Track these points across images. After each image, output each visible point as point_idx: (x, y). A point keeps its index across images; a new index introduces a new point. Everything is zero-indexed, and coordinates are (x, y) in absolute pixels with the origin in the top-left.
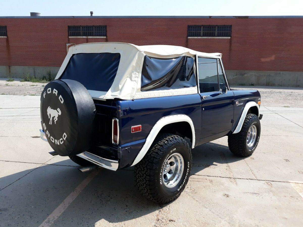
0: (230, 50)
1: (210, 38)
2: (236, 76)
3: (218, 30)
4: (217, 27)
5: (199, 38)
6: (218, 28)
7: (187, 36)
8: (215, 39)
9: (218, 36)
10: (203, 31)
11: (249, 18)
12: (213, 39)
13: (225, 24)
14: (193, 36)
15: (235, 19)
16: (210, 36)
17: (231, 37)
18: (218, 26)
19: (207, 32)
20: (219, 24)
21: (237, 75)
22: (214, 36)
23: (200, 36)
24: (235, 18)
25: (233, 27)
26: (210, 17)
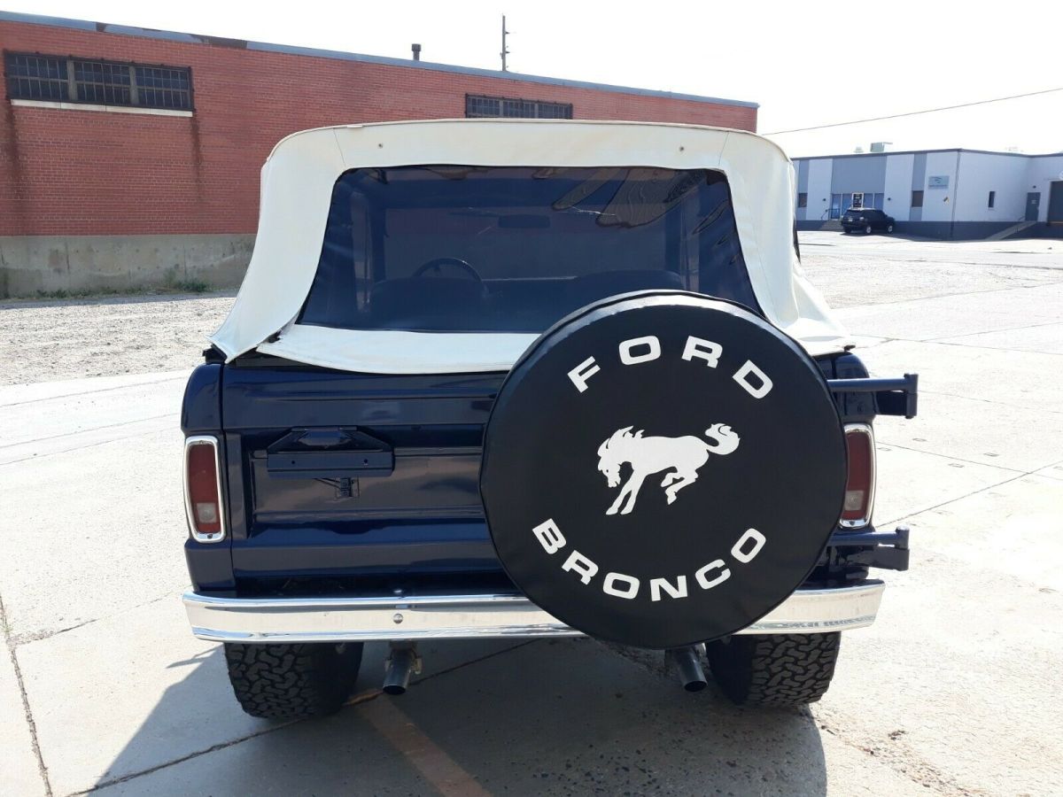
0: (198, 159)
1: (110, 109)
2: (233, 256)
3: (139, 82)
4: (132, 71)
5: (64, 106)
6: (137, 74)
7: (9, 98)
8: (133, 114)
9: (142, 105)
10: (76, 79)
11: (250, 50)
12: (123, 114)
13: (166, 62)
14: (36, 97)
15: (199, 44)
16: (109, 102)
17: (193, 110)
18: (139, 68)
19: (97, 86)
20: (139, 60)
21: (233, 251)
22: (128, 104)
23: (66, 99)
24: (199, 41)
25: (194, 73)
26: (101, 27)
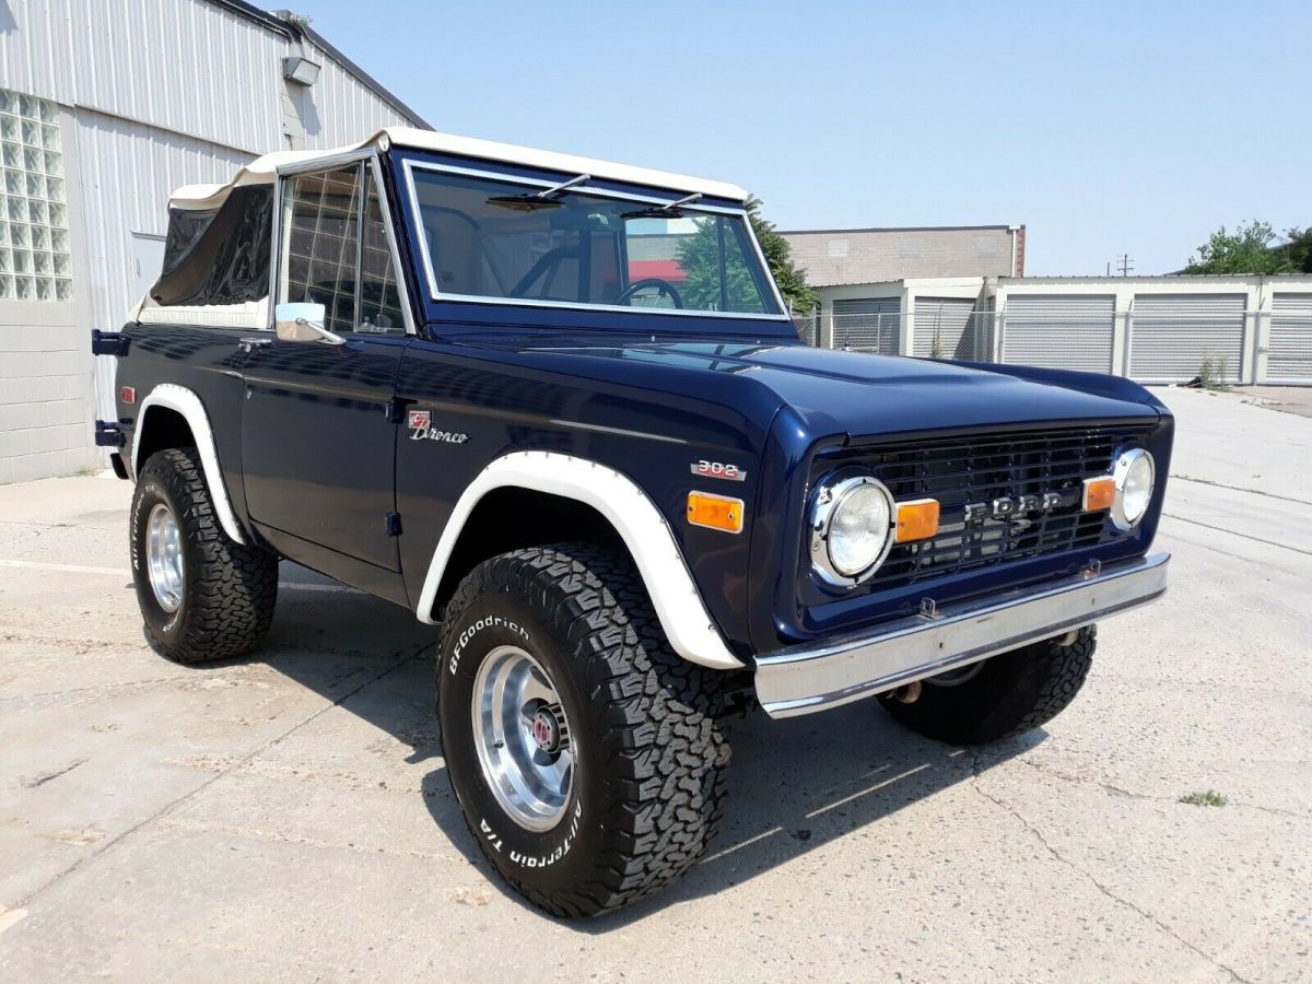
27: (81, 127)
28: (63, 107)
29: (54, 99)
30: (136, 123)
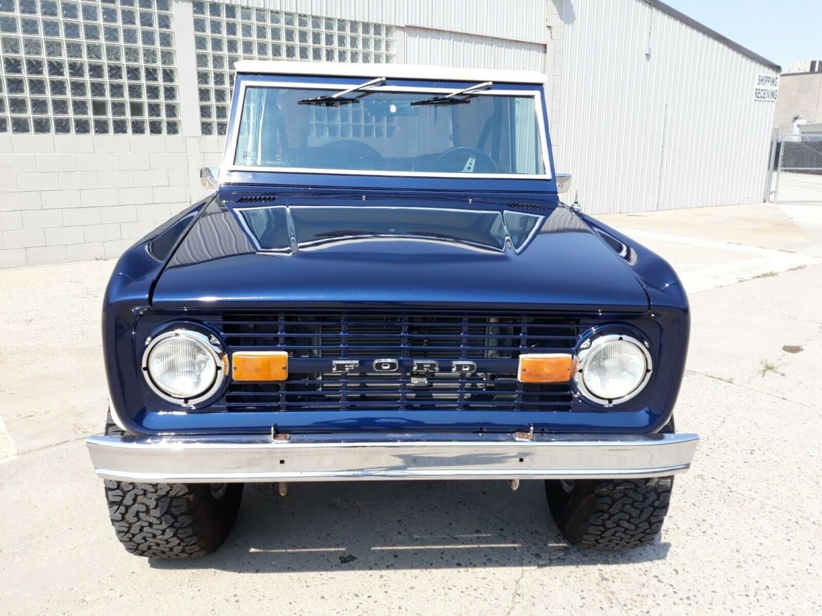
27: (409, 38)
28: (399, 28)
29: (393, 24)
30: (443, 31)
